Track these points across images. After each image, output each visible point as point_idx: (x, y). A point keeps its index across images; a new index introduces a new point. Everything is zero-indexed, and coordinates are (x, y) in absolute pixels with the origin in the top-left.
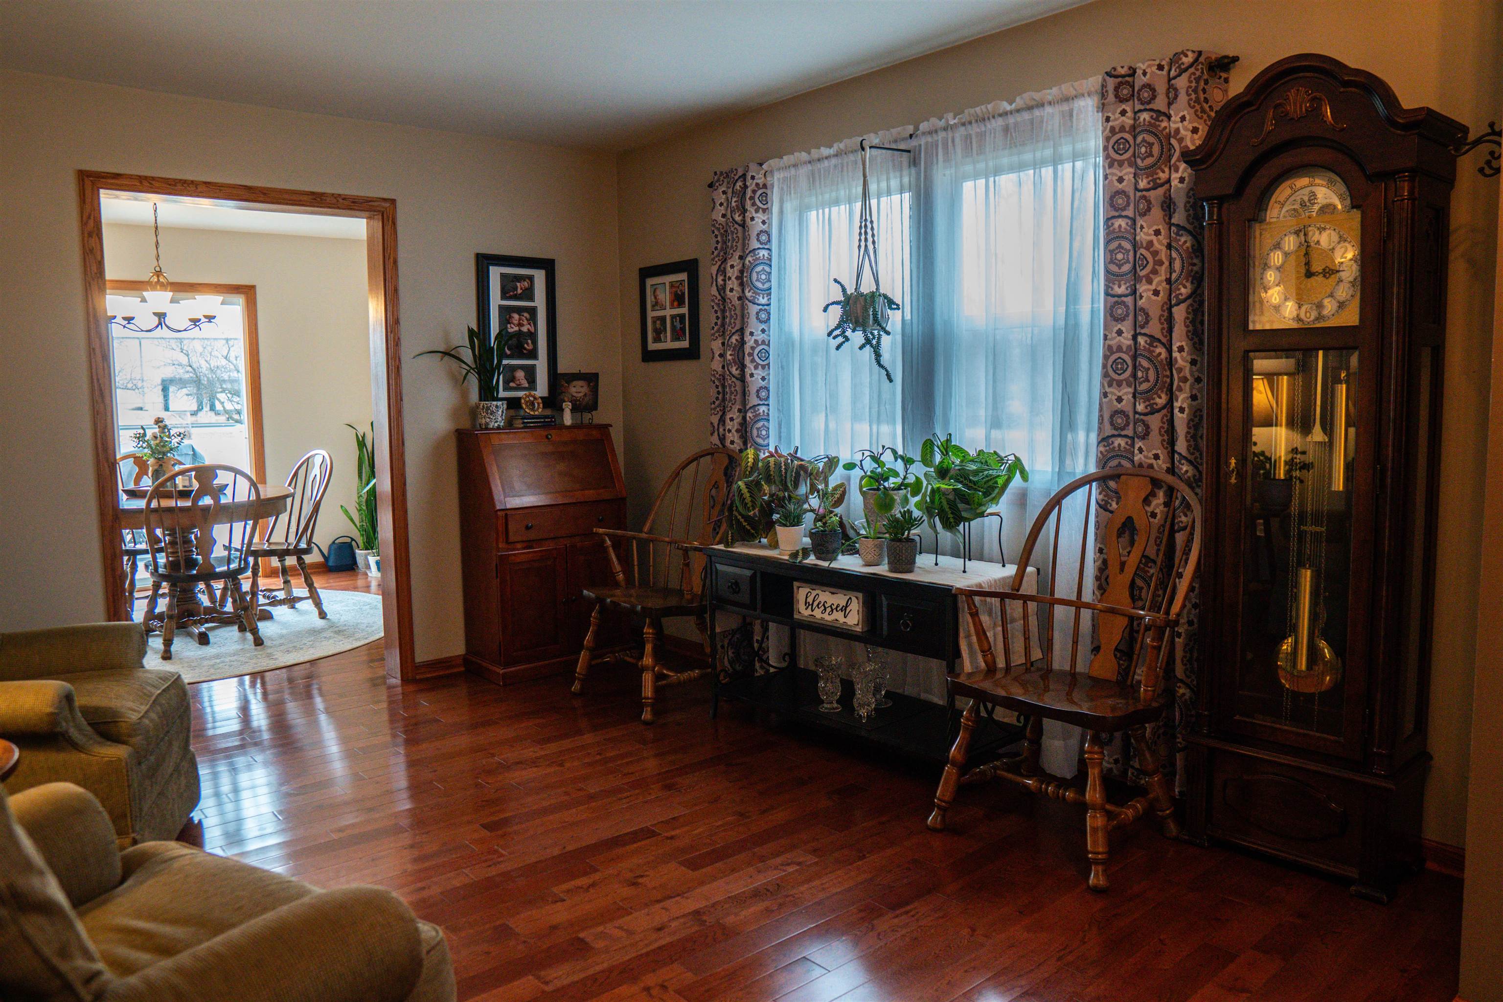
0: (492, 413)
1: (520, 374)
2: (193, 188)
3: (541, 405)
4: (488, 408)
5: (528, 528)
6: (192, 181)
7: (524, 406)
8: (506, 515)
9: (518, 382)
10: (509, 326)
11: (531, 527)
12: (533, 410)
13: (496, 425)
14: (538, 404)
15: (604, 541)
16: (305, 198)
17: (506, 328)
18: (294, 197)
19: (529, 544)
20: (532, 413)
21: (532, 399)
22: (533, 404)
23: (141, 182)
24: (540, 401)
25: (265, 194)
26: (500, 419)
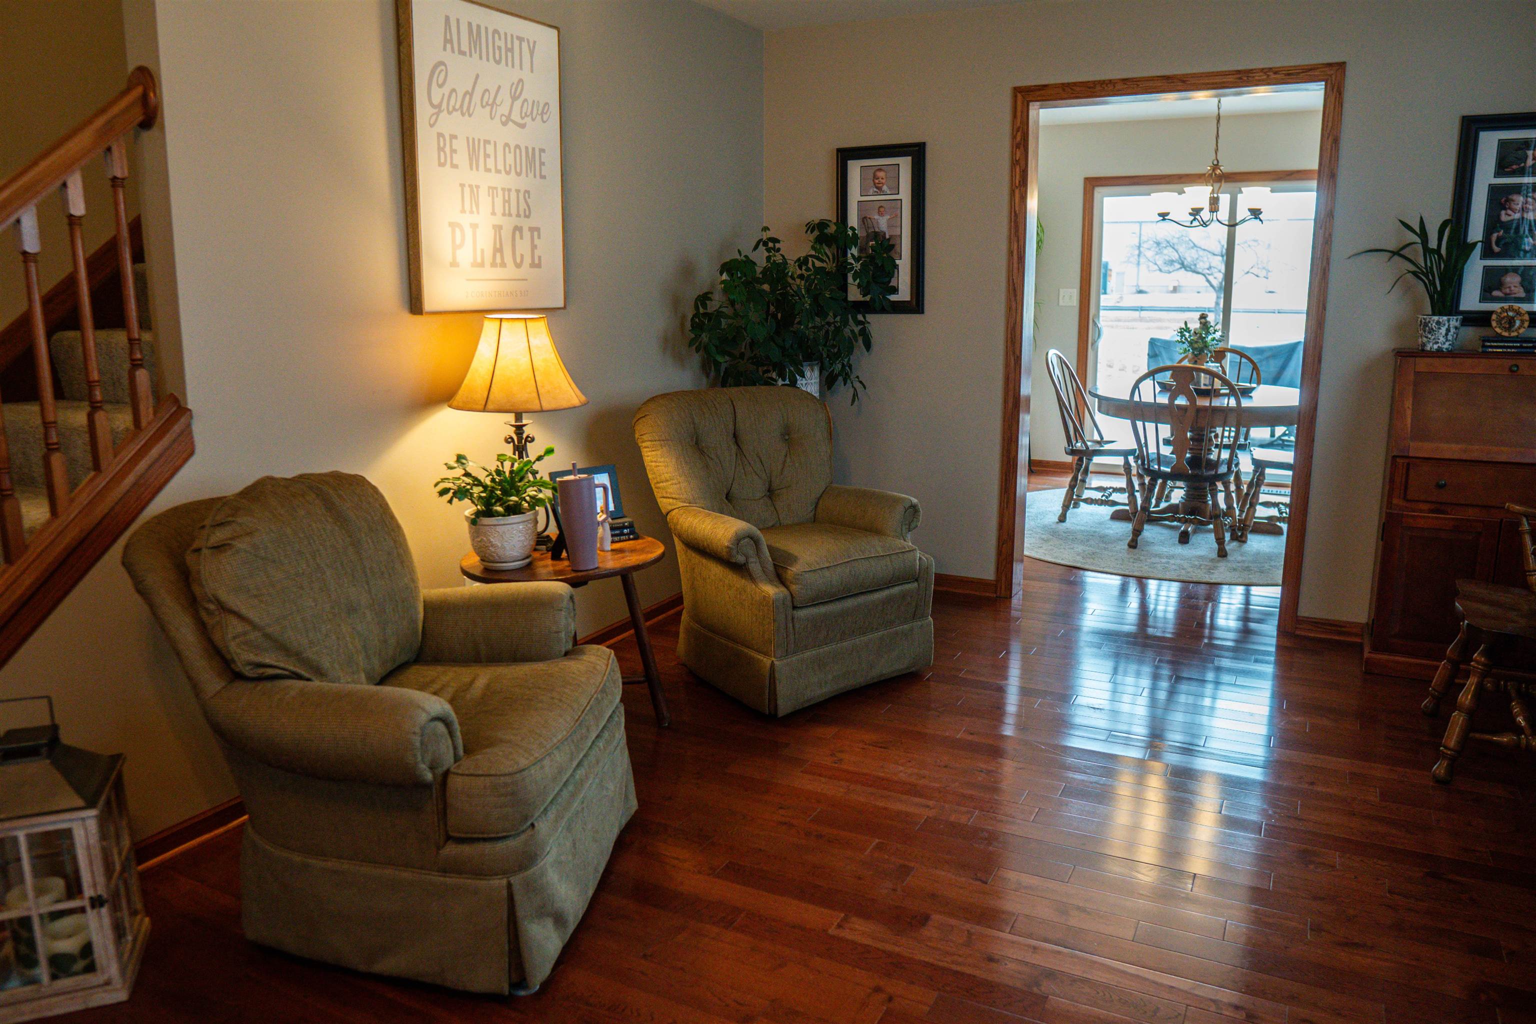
0: (1431, 331)
1: (1513, 281)
2: (1111, 87)
3: (1526, 324)
4: (1426, 325)
5: (1440, 487)
6: (1110, 81)
7: (1494, 324)
8: (1408, 464)
9: (1508, 291)
10: (1503, 212)
11: (1445, 485)
12: (1509, 329)
13: (1436, 347)
14: (1522, 322)
15: (1519, 524)
16: (1230, 79)
17: (1499, 216)
18: (1218, 80)
19: (1439, 508)
20: (1506, 334)
21: (1511, 314)
22: (1511, 321)
23: (1064, 90)
24: (1527, 317)
25: (1184, 82)
26: (1442, 339)
